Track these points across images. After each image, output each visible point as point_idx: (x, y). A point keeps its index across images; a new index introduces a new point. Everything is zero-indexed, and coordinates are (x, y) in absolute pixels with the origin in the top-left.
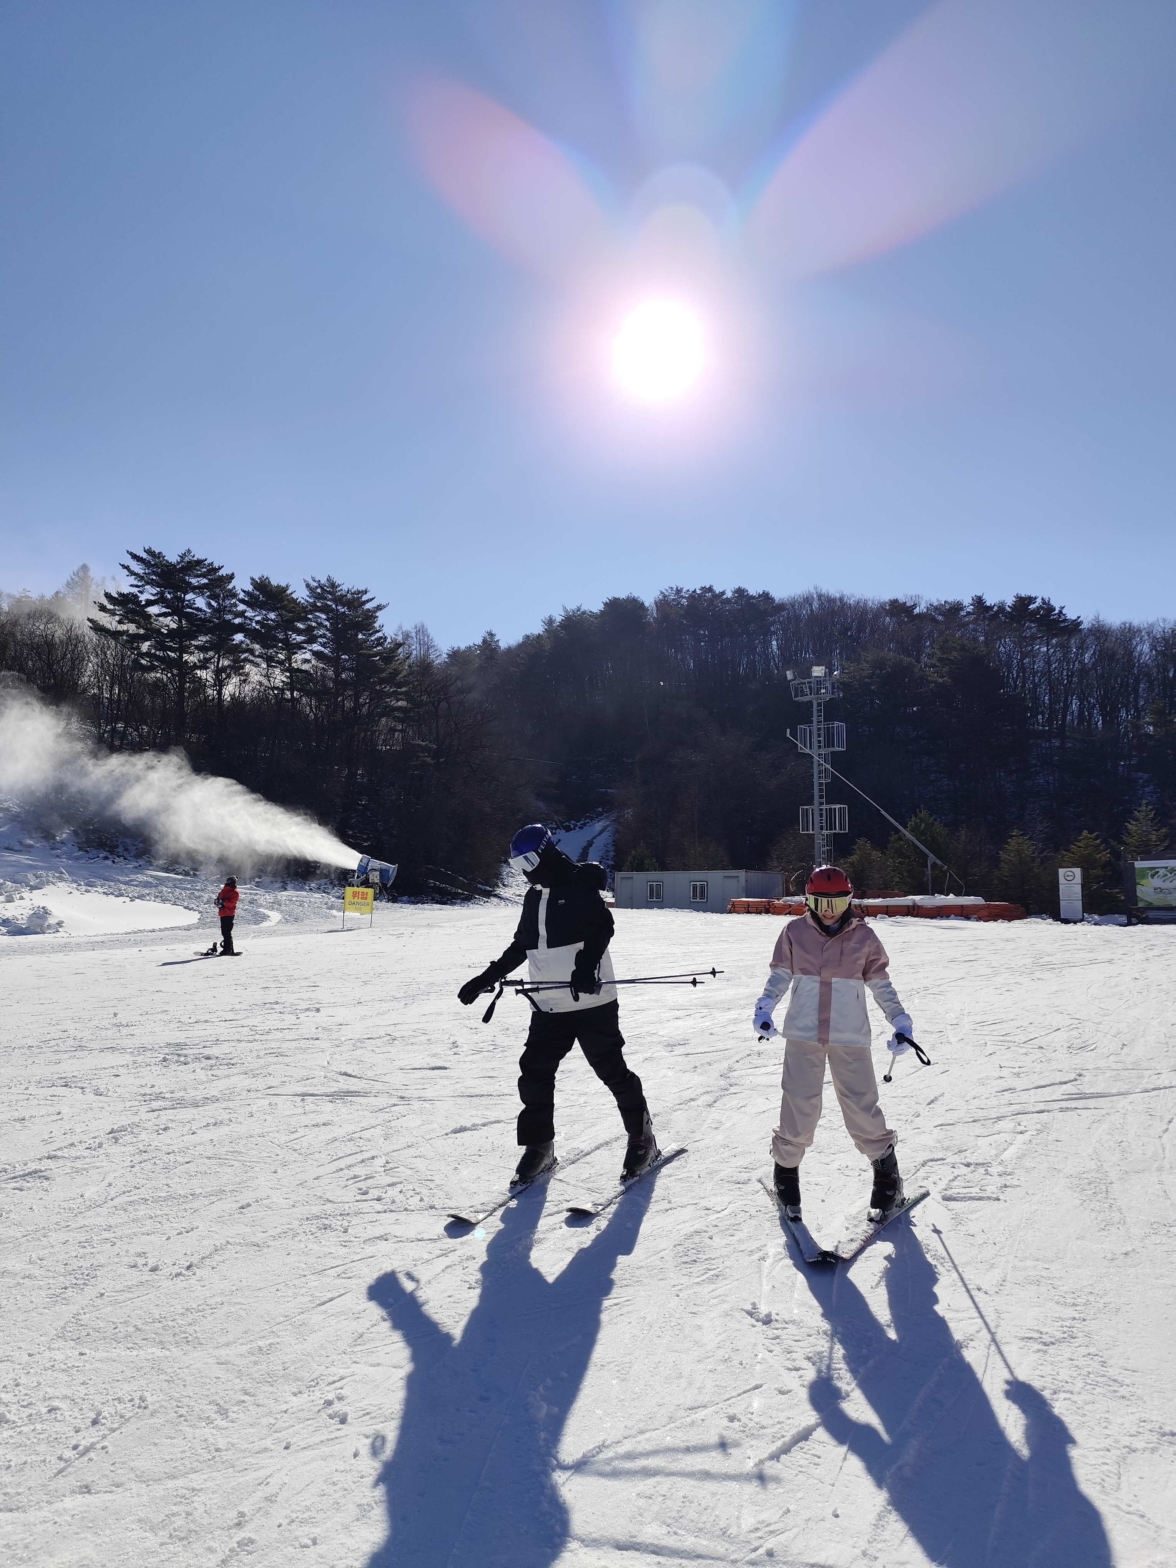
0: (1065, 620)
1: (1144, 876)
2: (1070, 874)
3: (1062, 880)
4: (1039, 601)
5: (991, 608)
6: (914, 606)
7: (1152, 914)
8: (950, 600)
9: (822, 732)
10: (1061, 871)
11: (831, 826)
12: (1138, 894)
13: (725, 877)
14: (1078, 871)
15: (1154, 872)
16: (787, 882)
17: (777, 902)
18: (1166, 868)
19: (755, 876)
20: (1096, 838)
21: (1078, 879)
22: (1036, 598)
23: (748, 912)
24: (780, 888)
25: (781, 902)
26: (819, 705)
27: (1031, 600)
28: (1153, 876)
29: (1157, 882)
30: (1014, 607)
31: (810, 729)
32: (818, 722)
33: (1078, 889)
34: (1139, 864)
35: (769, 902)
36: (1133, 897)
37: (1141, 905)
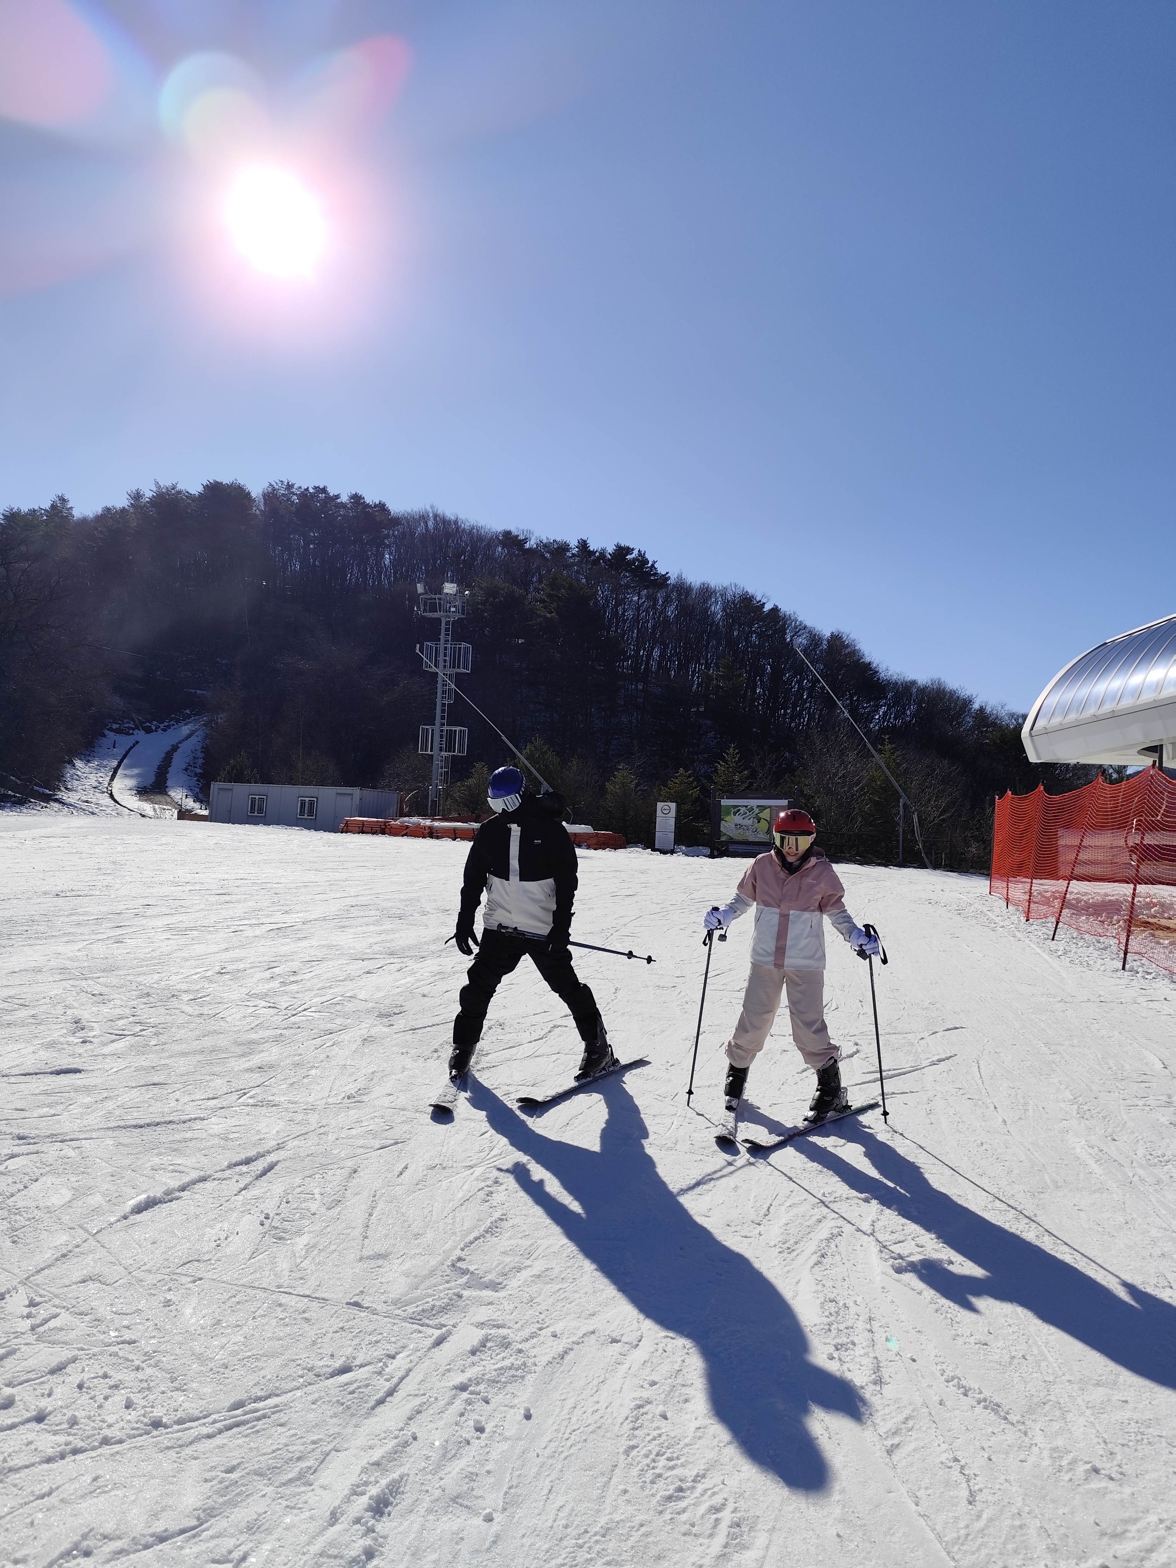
0: (656, 574)
1: (728, 814)
2: (666, 807)
3: (659, 813)
4: (636, 552)
5: (594, 553)
6: (525, 540)
7: (732, 848)
8: (558, 539)
9: (448, 652)
10: (660, 805)
11: (450, 748)
12: (722, 829)
13: (338, 794)
14: (673, 806)
15: (736, 810)
16: (402, 801)
17: (393, 822)
18: (746, 806)
19: (370, 794)
20: (689, 777)
21: (673, 813)
22: (633, 549)
23: (363, 832)
24: (394, 809)
25: (397, 822)
26: (447, 623)
27: (629, 550)
28: (735, 814)
29: (738, 819)
30: (613, 555)
31: (436, 648)
32: (446, 641)
33: (672, 822)
34: (725, 802)
35: (385, 823)
36: (717, 832)
37: (723, 839)
